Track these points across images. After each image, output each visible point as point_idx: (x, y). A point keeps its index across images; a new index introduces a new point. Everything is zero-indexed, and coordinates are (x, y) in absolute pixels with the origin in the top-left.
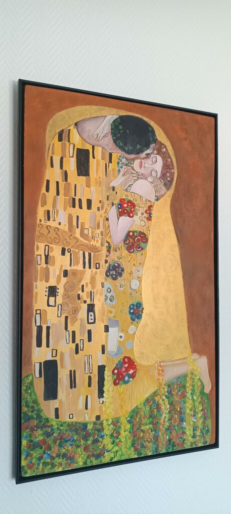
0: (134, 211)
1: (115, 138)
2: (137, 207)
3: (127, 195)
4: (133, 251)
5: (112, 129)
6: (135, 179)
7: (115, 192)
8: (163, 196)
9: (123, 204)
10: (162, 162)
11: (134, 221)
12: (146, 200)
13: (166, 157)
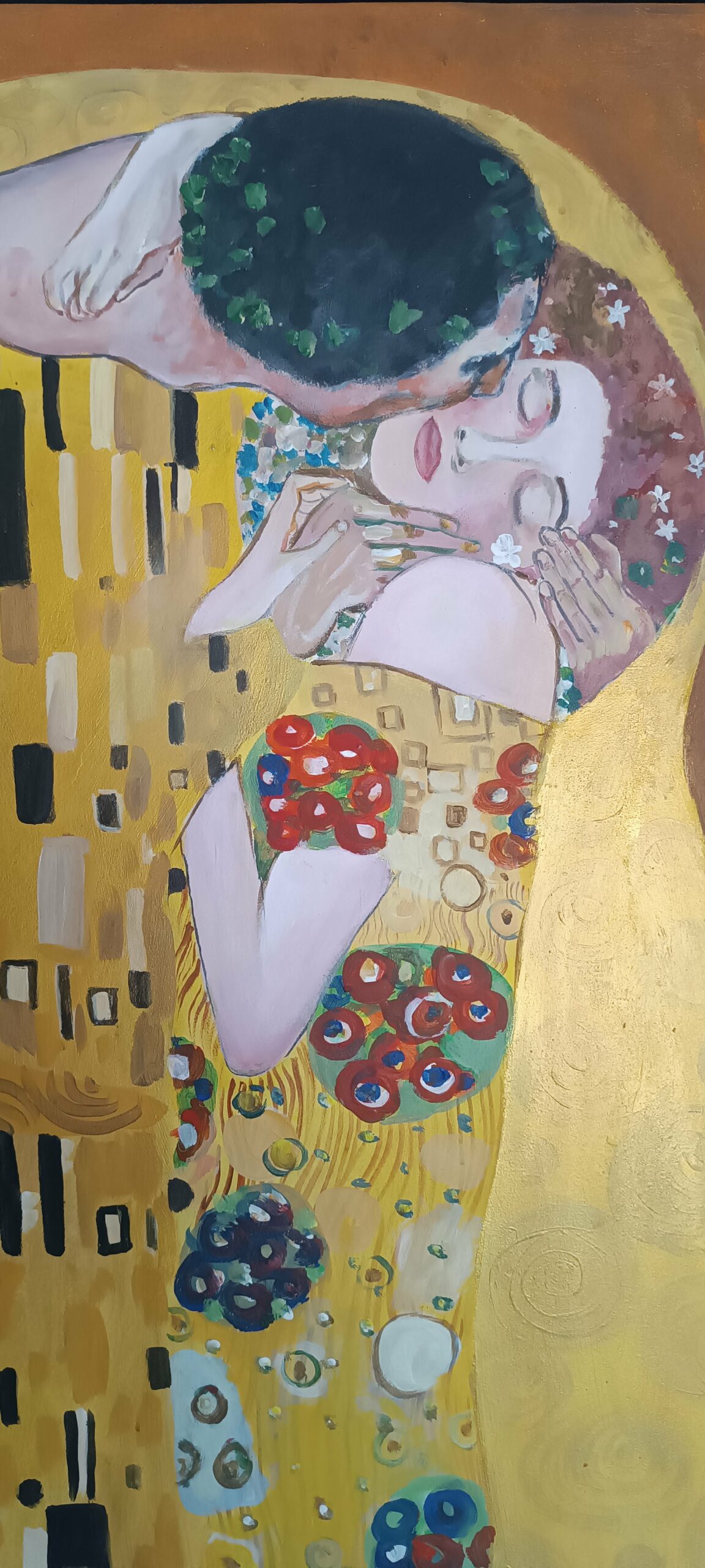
0: (384, 801)
1: (212, 281)
2: (406, 773)
3: (323, 692)
4: (394, 1104)
5: (187, 222)
6: (382, 566)
7: (229, 676)
8: (621, 663)
9: (298, 756)
10: (601, 407)
11: (392, 876)
12: (484, 710)
13: (635, 367)
